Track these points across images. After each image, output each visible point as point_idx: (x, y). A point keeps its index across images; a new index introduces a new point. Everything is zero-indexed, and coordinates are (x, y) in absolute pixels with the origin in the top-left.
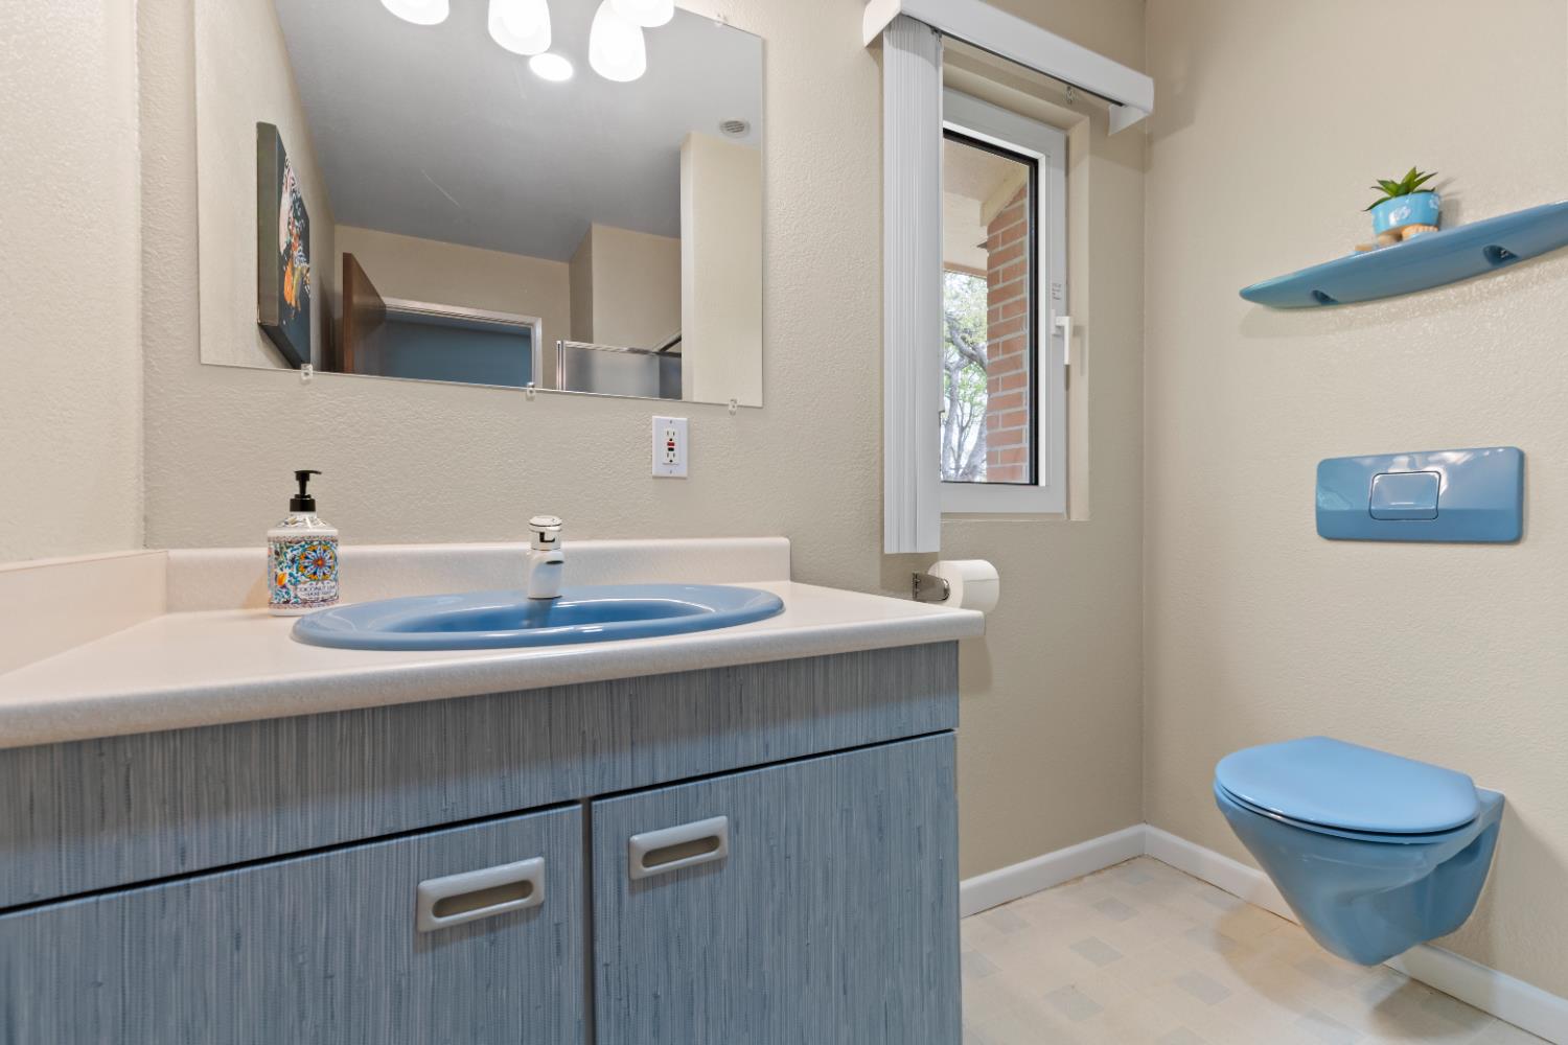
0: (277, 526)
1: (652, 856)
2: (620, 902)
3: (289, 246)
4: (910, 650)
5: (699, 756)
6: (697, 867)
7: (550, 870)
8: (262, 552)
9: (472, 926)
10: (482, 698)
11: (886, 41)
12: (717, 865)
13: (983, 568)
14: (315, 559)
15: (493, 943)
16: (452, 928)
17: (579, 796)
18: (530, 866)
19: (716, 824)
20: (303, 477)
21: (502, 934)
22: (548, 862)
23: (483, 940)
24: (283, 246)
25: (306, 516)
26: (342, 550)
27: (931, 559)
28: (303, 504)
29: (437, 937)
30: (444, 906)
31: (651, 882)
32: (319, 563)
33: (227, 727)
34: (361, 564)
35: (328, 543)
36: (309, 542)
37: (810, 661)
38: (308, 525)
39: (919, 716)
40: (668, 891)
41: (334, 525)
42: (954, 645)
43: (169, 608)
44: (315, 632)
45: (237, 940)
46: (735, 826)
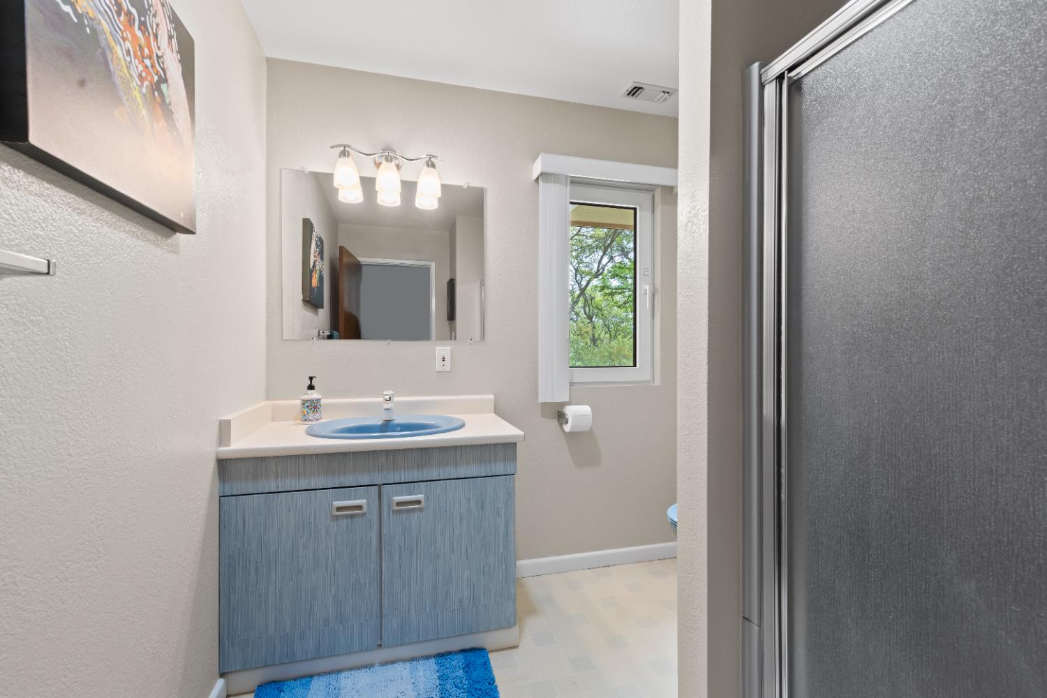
0: (303, 395)
1: (399, 504)
2: (389, 516)
3: (315, 262)
4: (495, 445)
5: (416, 475)
6: (414, 509)
7: (368, 504)
8: (299, 402)
9: (346, 516)
10: (350, 453)
11: (540, 181)
12: (421, 510)
13: (585, 409)
14: (313, 406)
15: (352, 522)
16: (341, 515)
17: (377, 483)
18: (362, 502)
19: (420, 497)
20: (311, 378)
21: (355, 520)
22: (368, 501)
23: (350, 520)
24: (312, 264)
25: (313, 391)
26: (323, 401)
27: (563, 404)
28: (311, 387)
29: (337, 517)
30: (339, 509)
31: (399, 512)
32: (315, 407)
33: (288, 456)
34: (329, 406)
35: (318, 400)
36: (312, 401)
37: (455, 447)
38: (313, 395)
39: (499, 468)
40: (404, 516)
41: (320, 394)
42: (514, 445)
43: (273, 420)
44: (312, 432)
45: (289, 511)
46: (427, 498)
